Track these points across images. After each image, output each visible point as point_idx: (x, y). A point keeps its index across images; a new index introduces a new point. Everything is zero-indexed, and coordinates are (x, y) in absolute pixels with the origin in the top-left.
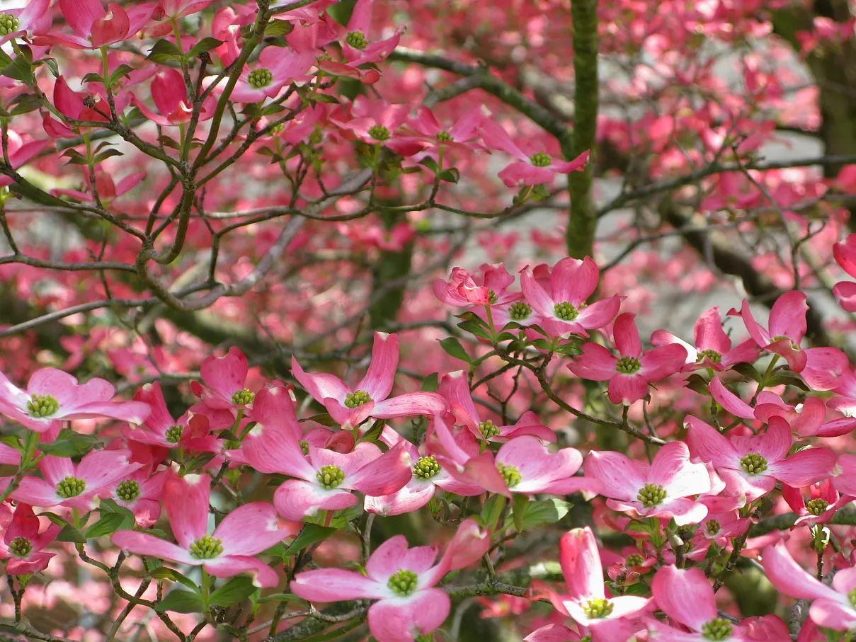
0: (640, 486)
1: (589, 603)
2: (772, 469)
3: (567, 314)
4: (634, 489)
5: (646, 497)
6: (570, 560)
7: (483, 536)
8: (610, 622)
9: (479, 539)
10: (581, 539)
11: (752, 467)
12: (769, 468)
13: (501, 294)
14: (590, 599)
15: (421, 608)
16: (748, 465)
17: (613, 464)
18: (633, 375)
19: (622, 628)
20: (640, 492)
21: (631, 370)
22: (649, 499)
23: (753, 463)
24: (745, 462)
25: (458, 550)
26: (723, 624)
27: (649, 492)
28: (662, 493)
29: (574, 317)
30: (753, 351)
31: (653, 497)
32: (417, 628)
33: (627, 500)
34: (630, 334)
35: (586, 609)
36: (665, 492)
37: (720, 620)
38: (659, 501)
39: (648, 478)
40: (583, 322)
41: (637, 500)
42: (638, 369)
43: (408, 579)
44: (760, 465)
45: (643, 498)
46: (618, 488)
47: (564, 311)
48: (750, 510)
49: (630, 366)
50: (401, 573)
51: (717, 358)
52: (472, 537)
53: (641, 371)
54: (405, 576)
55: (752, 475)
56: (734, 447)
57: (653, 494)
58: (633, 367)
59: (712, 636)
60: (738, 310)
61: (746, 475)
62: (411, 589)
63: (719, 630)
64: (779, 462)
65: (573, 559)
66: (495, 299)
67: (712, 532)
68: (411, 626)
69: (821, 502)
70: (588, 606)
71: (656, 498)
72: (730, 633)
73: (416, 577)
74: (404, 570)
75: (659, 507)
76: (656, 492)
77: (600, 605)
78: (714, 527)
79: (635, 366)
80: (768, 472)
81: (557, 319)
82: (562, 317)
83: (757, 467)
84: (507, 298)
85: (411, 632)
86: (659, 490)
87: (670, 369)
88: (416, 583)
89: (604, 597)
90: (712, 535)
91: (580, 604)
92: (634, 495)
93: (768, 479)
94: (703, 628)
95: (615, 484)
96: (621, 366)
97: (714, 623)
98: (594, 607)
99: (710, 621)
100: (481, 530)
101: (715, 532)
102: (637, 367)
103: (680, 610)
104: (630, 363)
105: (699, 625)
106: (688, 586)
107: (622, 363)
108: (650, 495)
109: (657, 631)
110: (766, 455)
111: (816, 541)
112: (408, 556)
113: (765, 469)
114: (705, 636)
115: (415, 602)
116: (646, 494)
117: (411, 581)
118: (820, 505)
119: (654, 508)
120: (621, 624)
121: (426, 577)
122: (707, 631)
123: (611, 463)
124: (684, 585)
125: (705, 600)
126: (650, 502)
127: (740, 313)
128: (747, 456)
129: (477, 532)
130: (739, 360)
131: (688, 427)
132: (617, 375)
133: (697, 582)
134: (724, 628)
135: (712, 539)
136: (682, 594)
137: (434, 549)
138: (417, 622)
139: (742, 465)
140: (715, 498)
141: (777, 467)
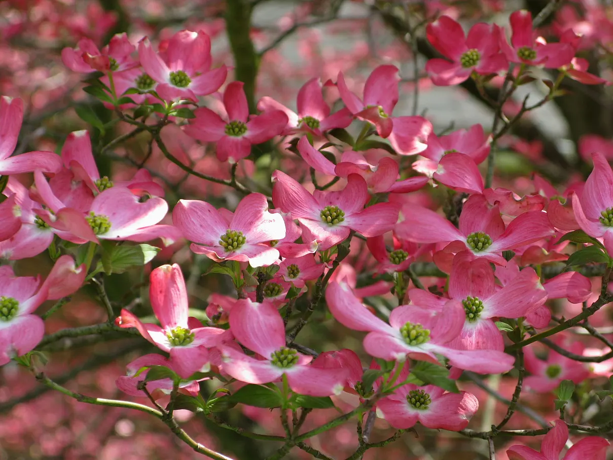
0: (222, 233)
1: (173, 331)
2: (348, 221)
3: (181, 81)
4: (217, 235)
5: (227, 242)
6: (159, 293)
7: (78, 271)
8: (189, 350)
9: (75, 273)
10: (169, 275)
11: (331, 218)
12: (345, 219)
13: (122, 62)
14: (175, 329)
15: (20, 331)
16: (326, 217)
17: (200, 213)
18: (240, 138)
19: (200, 355)
20: (222, 238)
21: (238, 133)
22: (229, 245)
23: (331, 215)
24: (324, 214)
25: (54, 283)
26: (289, 353)
27: (229, 238)
28: (241, 238)
29: (186, 84)
30: (347, 118)
31: (233, 242)
32: (14, 350)
33: (211, 245)
34: (238, 101)
35: (169, 337)
36: (244, 238)
37: (287, 349)
38: (238, 247)
39: (231, 225)
40: (194, 89)
41: (219, 245)
42: (244, 132)
43: (10, 305)
44: (337, 217)
45: (224, 243)
46: (203, 234)
47: (178, 78)
48: (329, 257)
49: (237, 130)
50: (3, 300)
51: (315, 124)
52: (68, 272)
53: (247, 134)
54: (6, 303)
55: (331, 226)
56: (315, 200)
57: (232, 240)
58: (240, 130)
59: (279, 363)
60: (334, 82)
61: (325, 225)
62: (12, 315)
63: (286, 358)
64: (355, 214)
65: (161, 292)
66: (117, 67)
67: (292, 275)
68: (9, 348)
69: (401, 253)
70: (171, 335)
71: (235, 243)
72: (296, 361)
73: (17, 304)
74: (7, 297)
75: (238, 252)
76: (236, 238)
77: (182, 334)
78: (293, 271)
79: (241, 129)
80: (344, 223)
81: (171, 86)
82: (176, 84)
83: (334, 219)
84: (128, 65)
85: (8, 353)
86: (238, 237)
87: (272, 132)
88: (16, 309)
89: (186, 327)
90: (291, 278)
91: (165, 333)
92: (217, 240)
93: (344, 229)
94: (272, 356)
95: (201, 230)
96: (229, 129)
97: (282, 352)
98: (177, 336)
99: (278, 350)
100: (77, 267)
101: (295, 276)
102: (243, 130)
103: (253, 339)
104: (237, 127)
105: (268, 353)
106: (261, 318)
107: (230, 126)
108: (230, 241)
109: (230, 357)
110: (344, 209)
111: (396, 287)
112: (12, 284)
113: (342, 220)
114: (273, 363)
115: (14, 327)
116: (227, 239)
117: (12, 308)
118: (400, 255)
119: (234, 252)
120: (199, 351)
121: (26, 305)
122: (275, 358)
123: (198, 211)
124: (257, 317)
125: (275, 331)
126: (230, 247)
127: (336, 84)
128: (326, 209)
129: (72, 267)
130: (335, 125)
131: (275, 181)
132: (226, 136)
133: (269, 315)
134: (290, 357)
135: (291, 282)
136: (255, 325)
137: (36, 280)
138: (14, 344)
139: (321, 217)
140: (291, 245)
141: (354, 219)
